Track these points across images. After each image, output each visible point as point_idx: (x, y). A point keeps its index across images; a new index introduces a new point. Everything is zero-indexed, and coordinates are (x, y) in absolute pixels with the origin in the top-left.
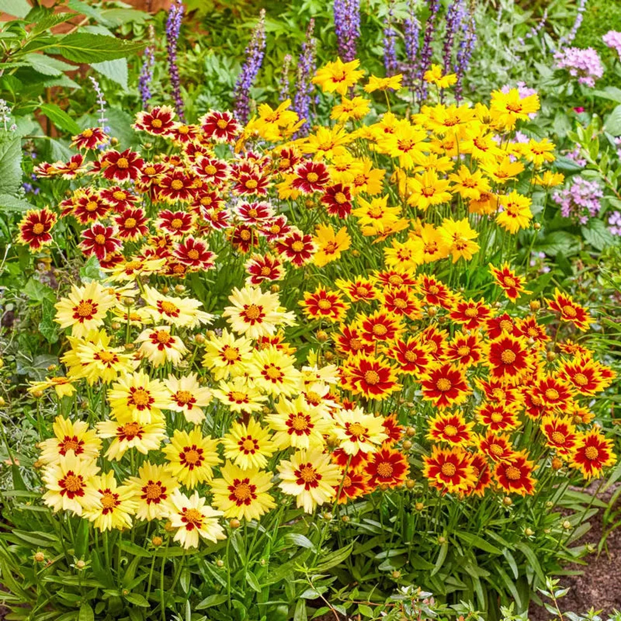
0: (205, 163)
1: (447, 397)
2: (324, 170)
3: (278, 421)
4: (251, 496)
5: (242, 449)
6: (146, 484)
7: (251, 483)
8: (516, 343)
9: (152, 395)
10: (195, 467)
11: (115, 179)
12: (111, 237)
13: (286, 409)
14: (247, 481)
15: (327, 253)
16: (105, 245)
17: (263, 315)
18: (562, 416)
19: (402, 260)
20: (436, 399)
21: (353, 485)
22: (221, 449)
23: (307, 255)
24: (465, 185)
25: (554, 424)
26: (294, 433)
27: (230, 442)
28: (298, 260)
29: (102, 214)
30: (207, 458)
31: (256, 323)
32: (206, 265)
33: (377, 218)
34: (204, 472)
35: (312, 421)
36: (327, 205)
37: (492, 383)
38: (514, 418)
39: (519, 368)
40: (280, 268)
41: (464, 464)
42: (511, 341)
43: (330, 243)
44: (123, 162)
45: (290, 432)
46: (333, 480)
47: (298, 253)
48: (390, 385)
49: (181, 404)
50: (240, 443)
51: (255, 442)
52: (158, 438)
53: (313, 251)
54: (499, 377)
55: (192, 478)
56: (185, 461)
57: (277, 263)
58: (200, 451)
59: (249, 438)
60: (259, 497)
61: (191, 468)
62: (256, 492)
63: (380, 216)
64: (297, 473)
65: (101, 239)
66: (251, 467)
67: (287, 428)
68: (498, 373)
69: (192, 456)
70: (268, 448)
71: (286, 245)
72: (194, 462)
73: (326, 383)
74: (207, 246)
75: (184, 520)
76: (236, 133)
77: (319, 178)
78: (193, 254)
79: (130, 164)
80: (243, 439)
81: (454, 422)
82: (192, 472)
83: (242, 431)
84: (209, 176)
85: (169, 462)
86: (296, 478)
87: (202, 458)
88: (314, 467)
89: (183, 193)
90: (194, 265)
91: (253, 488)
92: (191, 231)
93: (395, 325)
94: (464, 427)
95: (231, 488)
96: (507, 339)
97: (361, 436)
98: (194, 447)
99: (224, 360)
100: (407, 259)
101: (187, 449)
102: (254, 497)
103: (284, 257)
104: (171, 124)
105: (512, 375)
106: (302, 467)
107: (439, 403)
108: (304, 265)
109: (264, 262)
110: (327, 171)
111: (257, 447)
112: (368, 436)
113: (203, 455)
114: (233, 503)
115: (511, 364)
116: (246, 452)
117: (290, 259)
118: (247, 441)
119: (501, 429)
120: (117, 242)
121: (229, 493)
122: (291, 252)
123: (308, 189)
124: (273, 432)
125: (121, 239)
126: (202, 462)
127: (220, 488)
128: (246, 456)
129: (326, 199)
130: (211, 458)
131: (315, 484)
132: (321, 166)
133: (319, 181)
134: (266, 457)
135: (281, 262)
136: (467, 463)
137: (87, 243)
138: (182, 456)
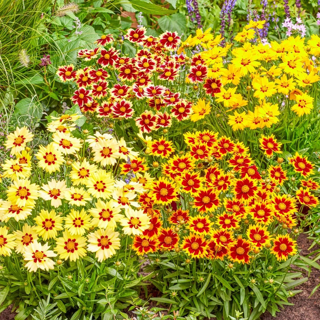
0: (145, 61)
1: (206, 207)
2: (206, 70)
3: (95, 212)
4: (74, 248)
5: (74, 224)
6: (24, 235)
7: (76, 242)
8: (252, 182)
9: (30, 192)
10: (49, 230)
11: (102, 65)
12: (88, 95)
13: (101, 206)
14: (74, 240)
15: (200, 114)
16: (83, 99)
17: (111, 153)
18: (263, 225)
19: (237, 123)
20: (199, 207)
21: (149, 246)
22: (64, 223)
23: (185, 115)
24: (282, 86)
25: (257, 229)
26: (102, 219)
27: (69, 219)
28: (180, 117)
29: (89, 83)
30: (56, 226)
31: (107, 157)
32: (127, 115)
33: (227, 99)
34: (52, 233)
35: (113, 214)
36: (205, 89)
37: (234, 202)
38: (237, 224)
39: (250, 196)
40: (170, 121)
41: (204, 244)
42: (249, 181)
43: (203, 109)
44: (107, 56)
45: (100, 218)
46: (117, 246)
47: (181, 114)
48: (172, 197)
49: (52, 196)
50: (74, 221)
51: (82, 221)
52: (27, 214)
53: (189, 113)
54: (239, 199)
55: (47, 235)
56: (44, 226)
57: (169, 118)
58: (53, 222)
59: (79, 219)
60: (79, 249)
61: (47, 230)
62: (78, 247)
63: (229, 98)
64: (99, 240)
65: (82, 96)
66: (76, 234)
67: (99, 216)
68: (239, 197)
69: (49, 224)
70: (87, 226)
71: (176, 108)
72: (49, 227)
73: (136, 193)
74: (131, 105)
75: (33, 257)
76: (177, 44)
77: (202, 74)
78: (123, 109)
79: (111, 57)
80: (76, 219)
81: (204, 221)
82: (47, 232)
83: (77, 215)
84: (145, 68)
85: (36, 225)
86: (98, 243)
87: (53, 226)
88: (109, 238)
89: (129, 76)
90: (121, 115)
91: (76, 245)
92: (125, 96)
93: (190, 164)
94: (208, 225)
95: (66, 243)
96: (247, 179)
97: (136, 225)
98: (51, 220)
99: (79, 175)
100: (240, 122)
101: (47, 220)
102: (76, 249)
103: (173, 115)
104: (143, 37)
105: (245, 199)
106: (102, 237)
107: (201, 209)
108: (183, 120)
109: (163, 117)
110: (207, 71)
111: (82, 224)
112: (140, 226)
113: (54, 224)
114: (66, 251)
115: (246, 193)
116: (76, 226)
117: (176, 116)
118: (78, 220)
119: (227, 228)
120: (90, 98)
121: (65, 245)
122: (177, 112)
123: (194, 80)
124: (92, 217)
125: (93, 97)
126: (53, 228)
127: (61, 242)
128: (75, 228)
129: (206, 86)
130: (58, 226)
131: (107, 247)
132: (205, 69)
133: (202, 76)
134: (86, 230)
135: (171, 117)
136: (206, 244)
137: (75, 97)
138: (44, 223)
